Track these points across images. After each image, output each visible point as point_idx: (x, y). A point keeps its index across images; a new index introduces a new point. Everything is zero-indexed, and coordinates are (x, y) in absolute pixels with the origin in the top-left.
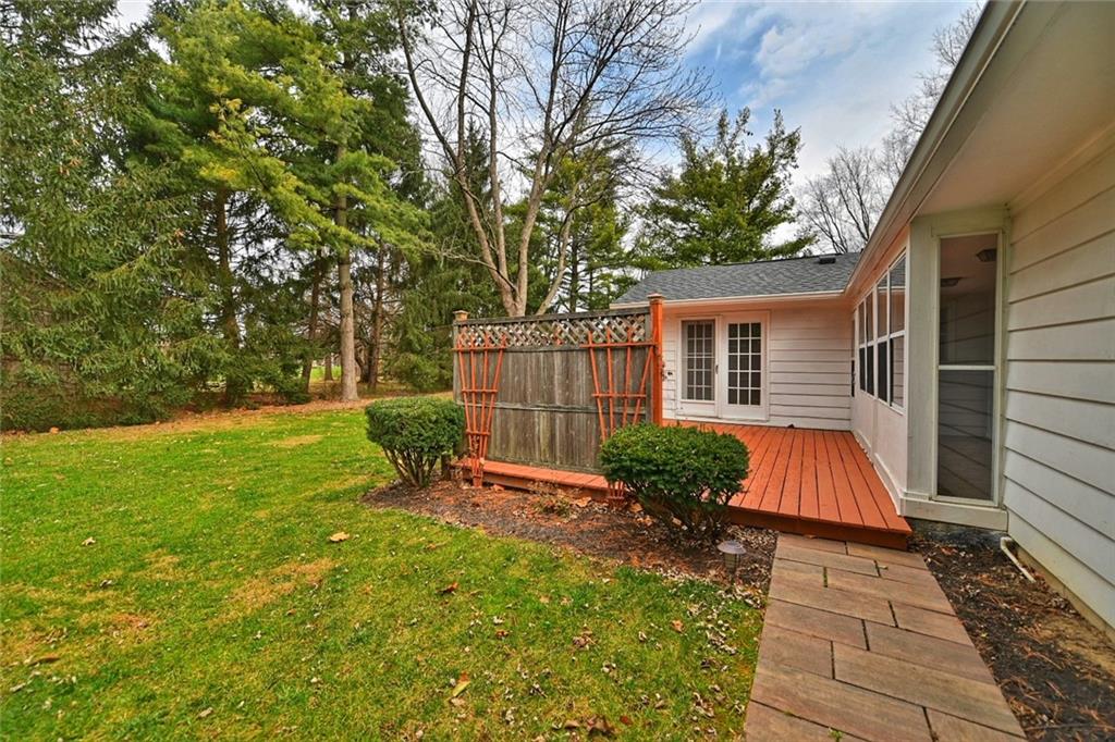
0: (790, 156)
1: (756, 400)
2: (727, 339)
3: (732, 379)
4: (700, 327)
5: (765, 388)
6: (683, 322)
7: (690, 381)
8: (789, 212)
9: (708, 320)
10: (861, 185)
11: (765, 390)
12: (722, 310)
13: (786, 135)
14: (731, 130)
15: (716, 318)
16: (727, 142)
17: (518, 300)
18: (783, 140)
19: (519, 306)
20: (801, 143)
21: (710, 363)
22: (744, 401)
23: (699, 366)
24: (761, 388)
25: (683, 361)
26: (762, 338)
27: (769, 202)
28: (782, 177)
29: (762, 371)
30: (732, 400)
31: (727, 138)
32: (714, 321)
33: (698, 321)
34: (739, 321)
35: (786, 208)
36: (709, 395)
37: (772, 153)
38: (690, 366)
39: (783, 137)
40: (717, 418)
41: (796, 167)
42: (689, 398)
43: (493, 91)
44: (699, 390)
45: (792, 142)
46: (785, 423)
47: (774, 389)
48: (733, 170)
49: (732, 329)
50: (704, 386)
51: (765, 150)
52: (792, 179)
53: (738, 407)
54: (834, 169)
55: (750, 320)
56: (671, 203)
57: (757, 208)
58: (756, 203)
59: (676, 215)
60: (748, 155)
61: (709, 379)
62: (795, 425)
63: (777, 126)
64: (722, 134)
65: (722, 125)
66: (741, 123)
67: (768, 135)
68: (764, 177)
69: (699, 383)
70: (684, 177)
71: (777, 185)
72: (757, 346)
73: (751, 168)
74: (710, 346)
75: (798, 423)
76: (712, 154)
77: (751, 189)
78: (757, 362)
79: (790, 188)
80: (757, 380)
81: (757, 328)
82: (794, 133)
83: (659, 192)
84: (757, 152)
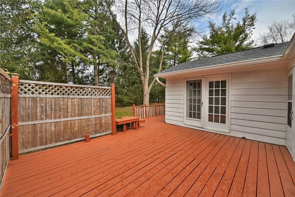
0: (252, 25)
1: (223, 121)
2: (208, 89)
3: (210, 109)
4: (195, 84)
5: (228, 114)
6: (187, 81)
7: (191, 109)
8: (251, 45)
9: (199, 80)
10: (283, 34)
11: (228, 116)
12: (205, 75)
13: (250, 16)
14: (228, 18)
15: (202, 79)
16: (226, 23)
17: (146, 78)
18: (249, 18)
19: (146, 80)
20: (256, 19)
21: (199, 101)
22: (217, 121)
23: (195, 102)
24: (226, 115)
25: (187, 99)
26: (227, 88)
27: (243, 42)
28: (248, 32)
29: (227, 106)
30: (210, 120)
31: (226, 21)
32: (201, 80)
33: (194, 81)
34: (214, 80)
35: (250, 44)
36: (199, 117)
37: (244, 24)
38: (191, 102)
39: (249, 17)
40: (202, 128)
41: (254, 28)
42: (190, 117)
43: (140, 13)
44: (195, 114)
45: (253, 19)
46: (241, 135)
47: (233, 116)
48: (229, 32)
49: (211, 84)
50: (197, 112)
51: (241, 23)
52: (253, 33)
53: (213, 123)
54: (271, 30)
55: (220, 79)
56: (207, 47)
57: (238, 45)
58: (238, 43)
59: (208, 50)
60: (235, 26)
61: (199, 109)
62: (246, 137)
63: (246, 14)
64: (224, 20)
65: (224, 17)
66: (231, 15)
67: (243, 18)
68: (241, 34)
69: (195, 110)
70: (211, 37)
71: (246, 36)
72: (224, 92)
73: (236, 30)
74: (200, 92)
75: (248, 137)
76: (221, 28)
77: (236, 38)
78: (224, 101)
79: (252, 36)
80: (224, 110)
81: (224, 83)
82: (254, 15)
83: (202, 43)
84: (238, 24)
